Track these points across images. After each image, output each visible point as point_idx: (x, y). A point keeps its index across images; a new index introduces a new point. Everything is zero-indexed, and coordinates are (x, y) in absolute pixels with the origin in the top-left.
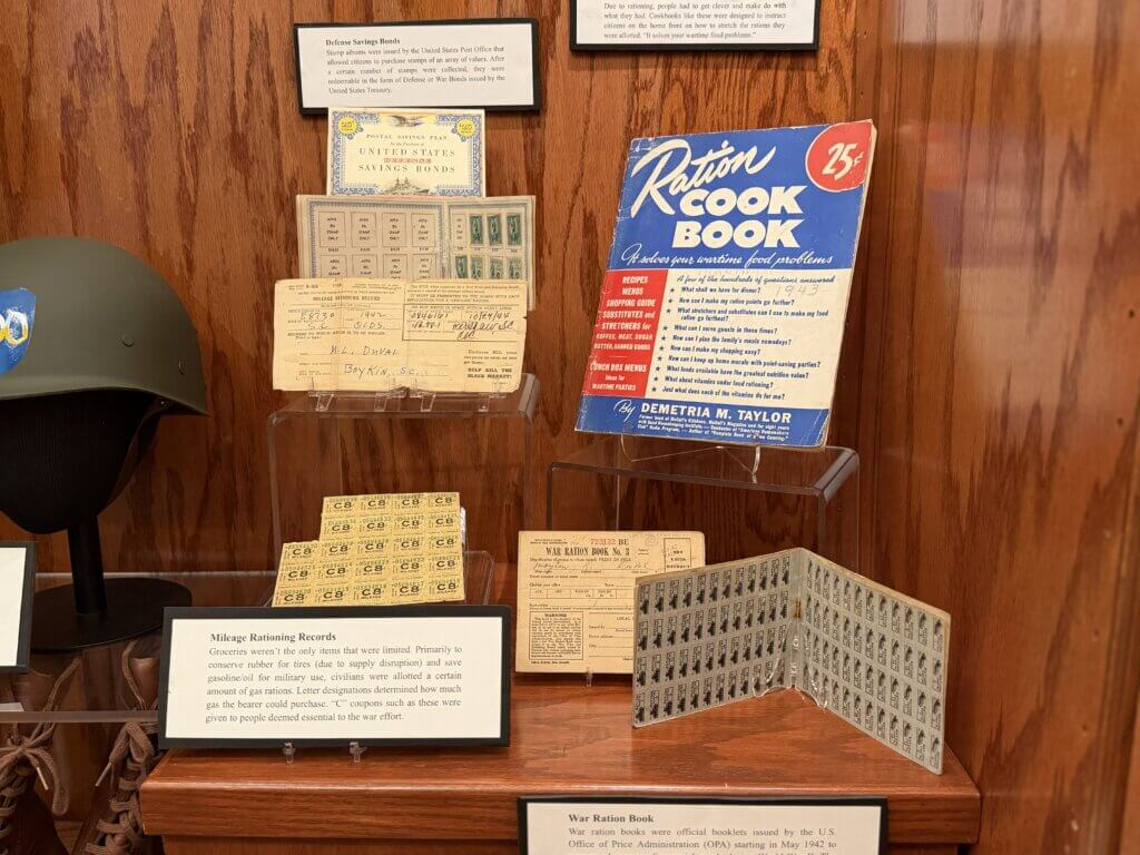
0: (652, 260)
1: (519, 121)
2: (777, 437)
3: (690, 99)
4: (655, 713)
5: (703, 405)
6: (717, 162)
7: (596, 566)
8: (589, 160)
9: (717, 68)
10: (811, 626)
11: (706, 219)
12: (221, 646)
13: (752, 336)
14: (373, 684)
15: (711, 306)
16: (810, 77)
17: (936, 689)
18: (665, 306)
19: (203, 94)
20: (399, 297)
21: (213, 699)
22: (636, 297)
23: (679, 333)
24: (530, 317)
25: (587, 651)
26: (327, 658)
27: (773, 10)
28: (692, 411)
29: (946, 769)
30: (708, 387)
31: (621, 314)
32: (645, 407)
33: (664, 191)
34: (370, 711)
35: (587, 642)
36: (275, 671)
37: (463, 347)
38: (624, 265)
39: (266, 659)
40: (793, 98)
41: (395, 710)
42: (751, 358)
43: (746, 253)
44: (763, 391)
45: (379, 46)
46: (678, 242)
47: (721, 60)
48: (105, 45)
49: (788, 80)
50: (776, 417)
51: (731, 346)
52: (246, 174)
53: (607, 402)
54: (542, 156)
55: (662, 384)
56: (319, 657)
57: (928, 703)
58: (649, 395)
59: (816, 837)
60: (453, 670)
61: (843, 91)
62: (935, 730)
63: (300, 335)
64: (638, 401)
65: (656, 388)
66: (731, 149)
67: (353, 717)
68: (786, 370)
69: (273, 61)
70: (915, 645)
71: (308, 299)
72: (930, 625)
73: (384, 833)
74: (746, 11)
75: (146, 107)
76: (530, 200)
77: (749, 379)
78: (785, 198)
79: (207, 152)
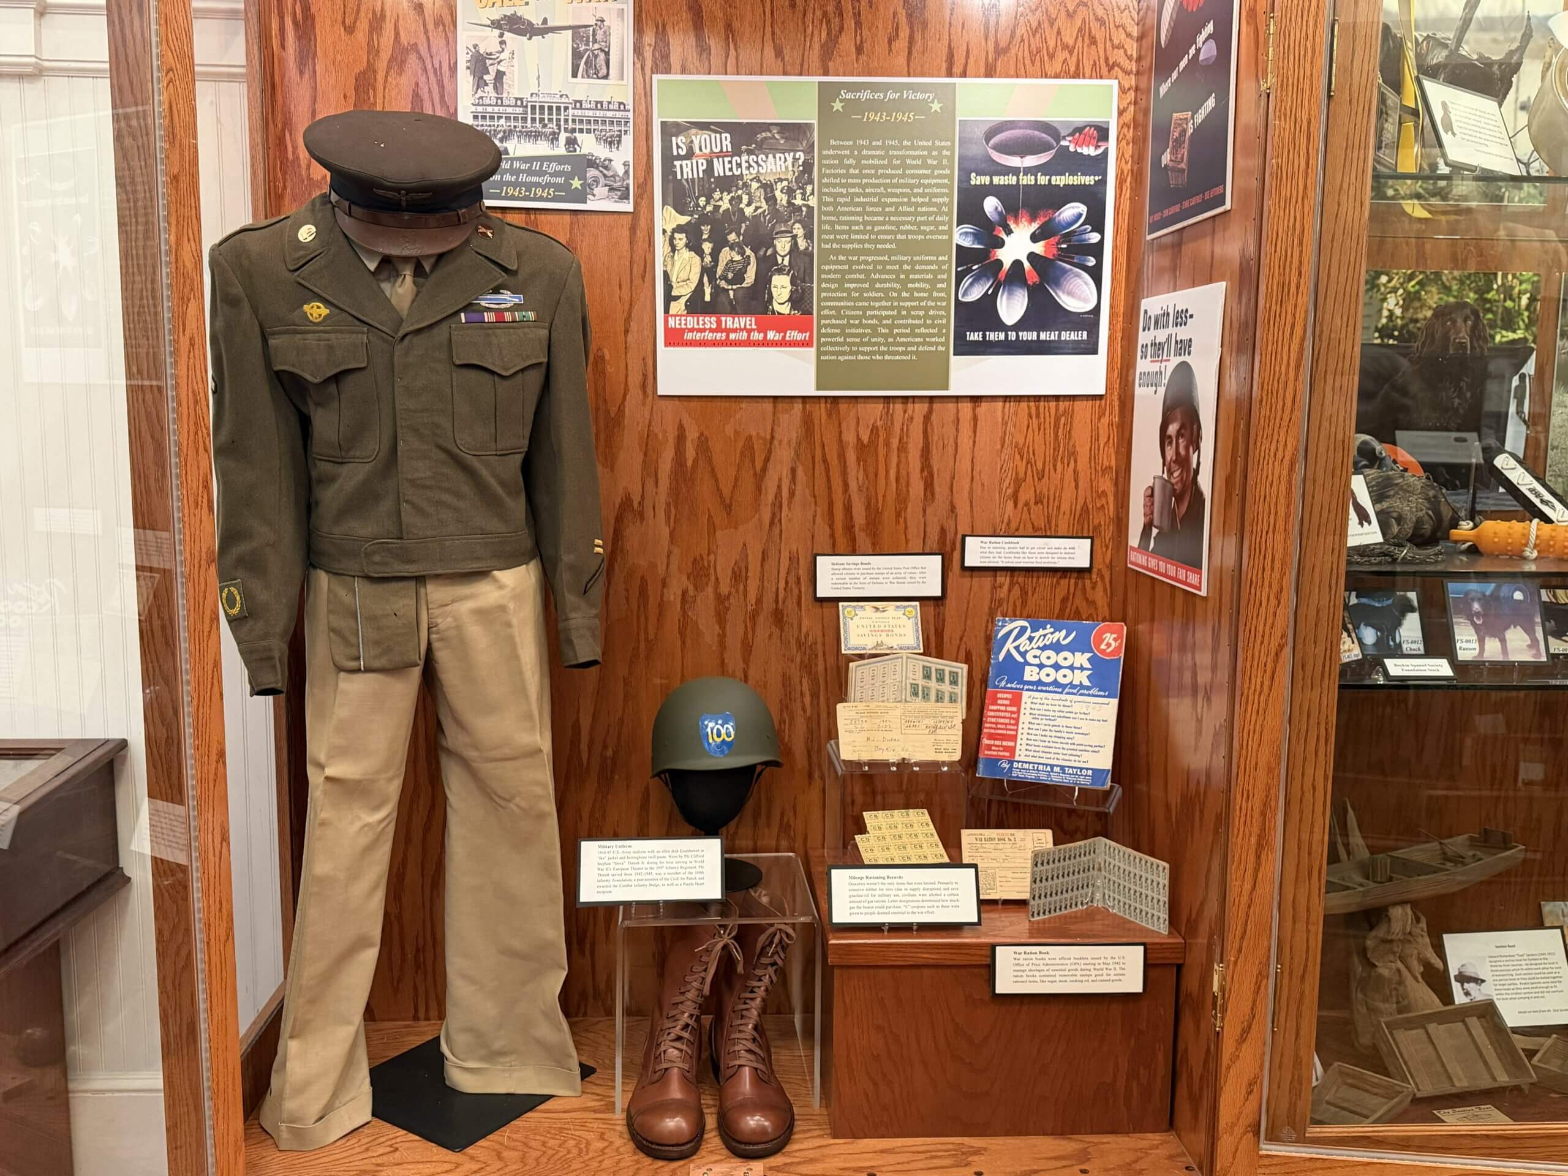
0: (1013, 686)
1: (932, 602)
2: (1086, 782)
3: (1024, 592)
4: (1038, 914)
5: (1047, 765)
6: (1045, 636)
7: (1001, 846)
8: (969, 622)
9: (1038, 577)
10: (1107, 875)
11: (1041, 666)
12: (853, 881)
13: (1069, 730)
14: (920, 898)
15: (1047, 713)
16: (1088, 582)
17: (1164, 898)
18: (1022, 711)
19: (762, 588)
20: (898, 712)
21: (852, 905)
22: (1006, 706)
23: (1031, 726)
24: (963, 722)
25: (999, 889)
26: (900, 887)
27: (1068, 551)
28: (1041, 767)
29: (1170, 933)
30: (1048, 755)
31: (997, 714)
32: (1015, 765)
33: (1017, 648)
34: (920, 910)
35: (998, 884)
36: (878, 892)
37: (933, 737)
38: (997, 687)
39: (874, 887)
40: (1079, 593)
41: (931, 910)
42: (1070, 741)
43: (1064, 686)
44: (1077, 758)
45: (860, 566)
46: (1027, 677)
47: (1041, 574)
48: (709, 562)
49: (1076, 584)
50: (1084, 772)
51: (1059, 734)
52: (782, 630)
53: (993, 762)
54: (944, 620)
55: (1023, 753)
56: (896, 886)
57: (1161, 903)
58: (1017, 758)
59: (1117, 960)
60: (955, 892)
61: (1105, 590)
62: (1164, 915)
63: (851, 732)
64: (1011, 762)
65: (1021, 754)
66: (1052, 630)
67: (913, 913)
68: (1088, 748)
69: (801, 572)
70: (1155, 878)
71: (853, 713)
72: (1161, 868)
73: (932, 962)
74: (1053, 551)
75: (729, 595)
76: (965, 667)
77: (1070, 752)
78: (1082, 659)
79: (761, 619)
